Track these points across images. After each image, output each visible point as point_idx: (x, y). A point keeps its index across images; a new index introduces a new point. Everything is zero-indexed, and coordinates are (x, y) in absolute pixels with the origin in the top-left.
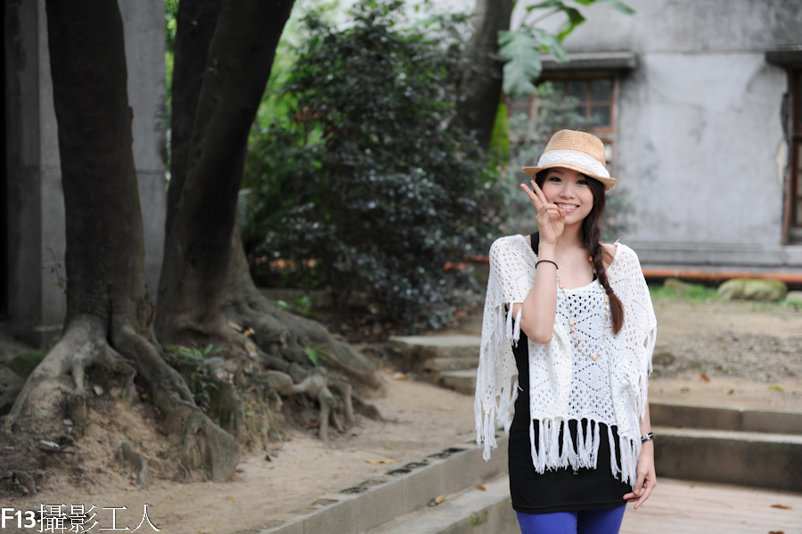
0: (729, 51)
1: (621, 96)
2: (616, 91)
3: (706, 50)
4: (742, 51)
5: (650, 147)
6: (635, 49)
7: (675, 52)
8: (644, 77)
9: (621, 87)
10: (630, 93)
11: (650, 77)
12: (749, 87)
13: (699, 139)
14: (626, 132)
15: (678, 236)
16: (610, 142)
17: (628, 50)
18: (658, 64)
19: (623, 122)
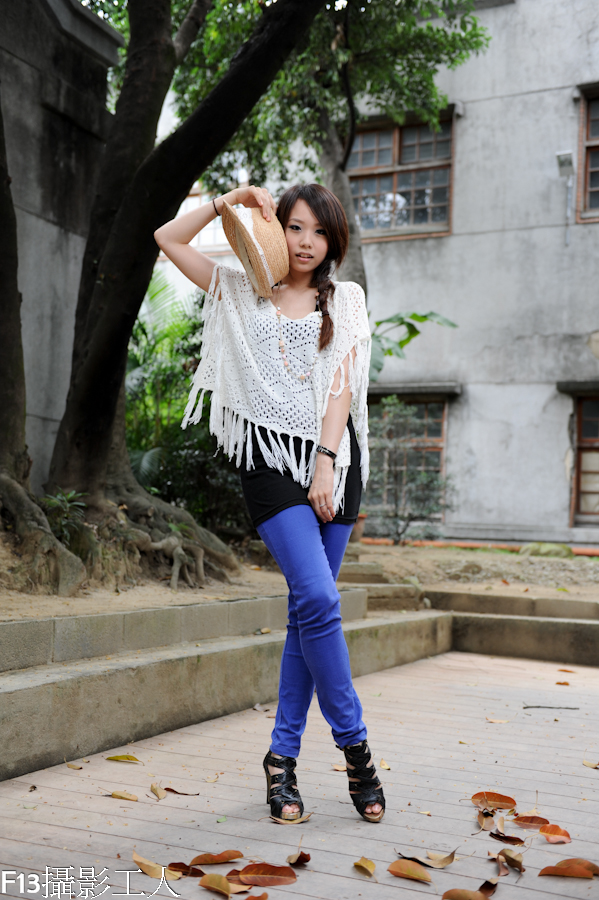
0: (529, 383)
1: (449, 414)
2: (446, 411)
3: (512, 381)
4: (539, 382)
5: (470, 452)
6: (460, 380)
7: (490, 383)
8: (467, 401)
9: (450, 408)
10: (457, 413)
11: (471, 401)
12: (545, 409)
13: (507, 447)
14: (453, 441)
15: (491, 519)
16: (441, 449)
17: (455, 381)
18: (477, 391)
19: (451, 433)
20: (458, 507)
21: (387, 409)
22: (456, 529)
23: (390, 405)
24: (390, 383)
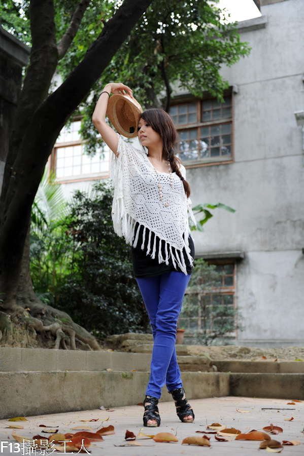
0: (286, 250)
1: (237, 271)
2: (236, 269)
3: (275, 249)
4: (291, 250)
5: (252, 294)
6: (243, 250)
7: (262, 251)
8: (248, 262)
9: (237, 267)
10: (242, 270)
11: (250, 262)
12: (296, 265)
13: (274, 290)
14: (241, 287)
15: (267, 336)
16: (234, 293)
17: (240, 250)
18: (254, 256)
19: (239, 283)
20: (245, 327)
22: (245, 343)
23: (199, 264)
24: (200, 253)
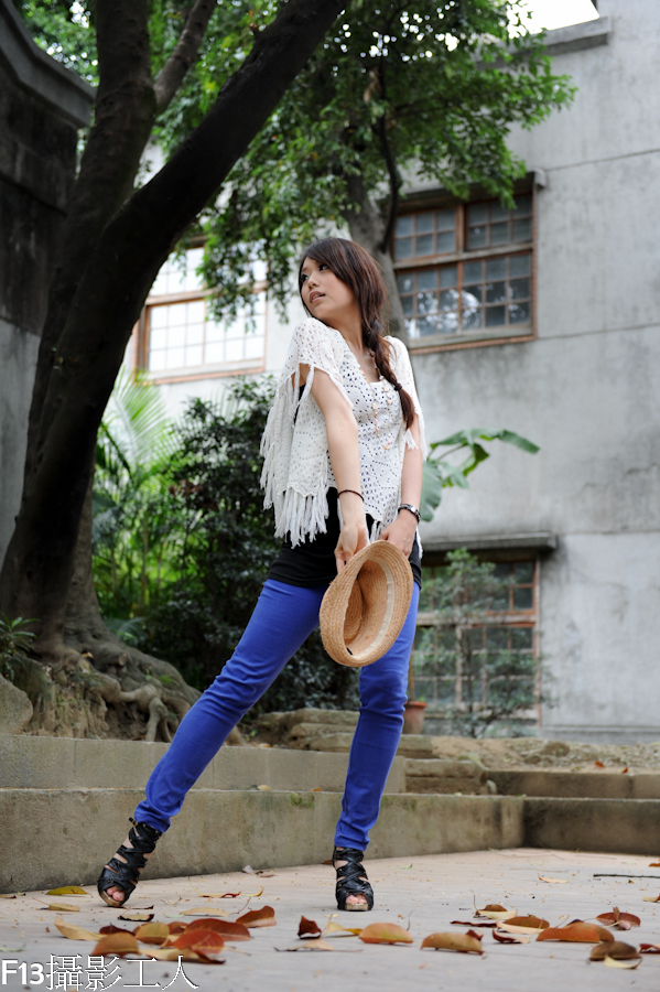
0: (648, 531)
1: (542, 577)
2: (538, 572)
3: (625, 529)
5: (572, 626)
6: (555, 530)
7: (595, 532)
8: (565, 557)
9: (542, 567)
10: (552, 574)
11: (570, 557)
13: (622, 618)
14: (548, 612)
15: (605, 718)
16: (533, 623)
17: (549, 531)
18: (578, 545)
19: (545, 602)
20: (558, 699)
21: (454, 565)
22: (557, 733)
23: (458, 561)
24: (461, 536)
